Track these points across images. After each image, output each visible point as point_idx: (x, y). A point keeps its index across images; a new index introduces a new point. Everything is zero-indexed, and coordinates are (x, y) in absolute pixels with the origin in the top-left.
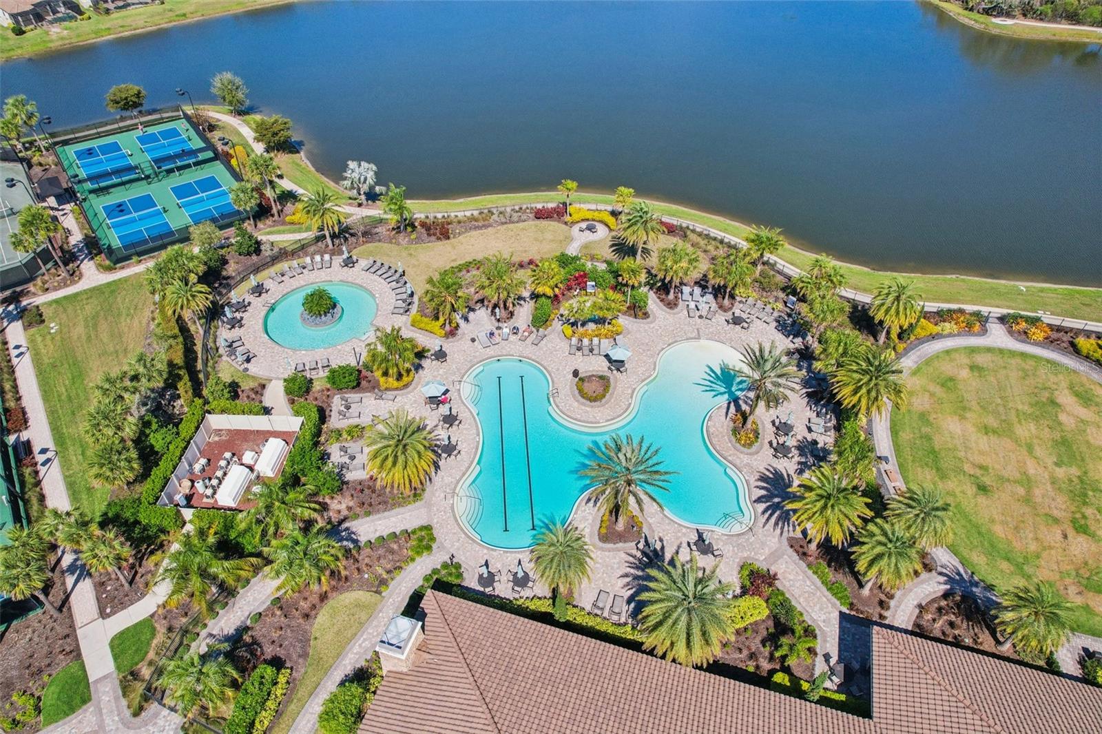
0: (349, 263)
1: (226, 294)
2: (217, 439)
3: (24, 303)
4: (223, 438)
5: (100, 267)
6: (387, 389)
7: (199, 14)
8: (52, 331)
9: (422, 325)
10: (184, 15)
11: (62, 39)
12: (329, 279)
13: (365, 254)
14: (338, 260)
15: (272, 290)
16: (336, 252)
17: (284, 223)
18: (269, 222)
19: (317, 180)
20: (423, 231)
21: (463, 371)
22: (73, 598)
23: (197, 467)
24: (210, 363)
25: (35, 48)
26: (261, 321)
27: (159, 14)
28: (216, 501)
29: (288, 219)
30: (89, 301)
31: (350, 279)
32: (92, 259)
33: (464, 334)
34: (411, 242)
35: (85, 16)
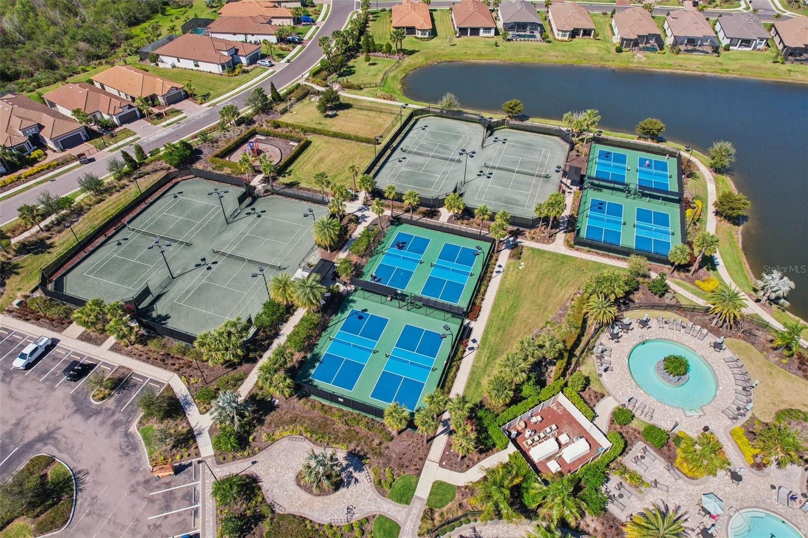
0: (718, 346)
1: (624, 311)
2: (555, 408)
3: (518, 240)
4: (559, 411)
5: (567, 242)
6: (678, 468)
7: (739, 73)
8: (520, 268)
9: (739, 442)
10: (727, 70)
11: (640, 63)
12: (695, 348)
13: (734, 346)
14: (712, 339)
15: (653, 329)
16: (716, 331)
17: (692, 282)
18: (682, 274)
19: (738, 257)
20: (797, 361)
21: (745, 505)
22: (436, 439)
23: (534, 420)
24: (583, 355)
25: (621, 64)
26: (631, 347)
27: (710, 64)
28: (530, 449)
29: (697, 282)
30: (548, 261)
31: (709, 360)
32: (566, 232)
33: (769, 474)
34: (779, 363)
35: (663, 51)
